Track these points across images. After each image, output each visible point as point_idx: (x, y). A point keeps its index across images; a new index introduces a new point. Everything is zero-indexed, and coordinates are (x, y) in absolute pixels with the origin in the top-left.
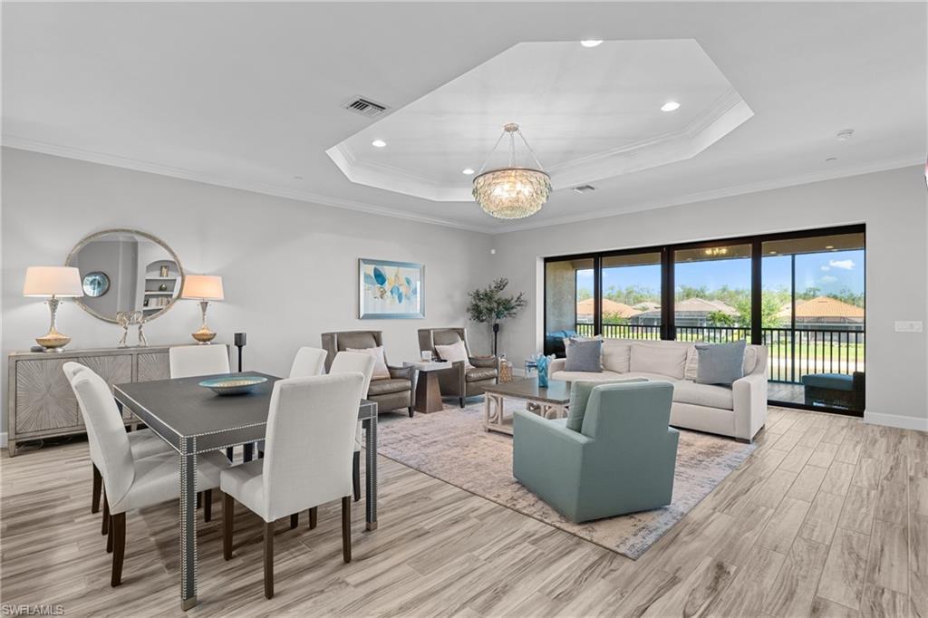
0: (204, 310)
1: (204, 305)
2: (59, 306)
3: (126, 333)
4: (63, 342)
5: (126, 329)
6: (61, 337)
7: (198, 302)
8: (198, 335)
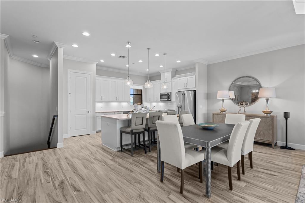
0: (267, 102)
1: (267, 100)
2: (224, 101)
3: (240, 109)
4: (224, 111)
5: (240, 108)
6: (224, 109)
7: (265, 99)
8: (265, 111)
